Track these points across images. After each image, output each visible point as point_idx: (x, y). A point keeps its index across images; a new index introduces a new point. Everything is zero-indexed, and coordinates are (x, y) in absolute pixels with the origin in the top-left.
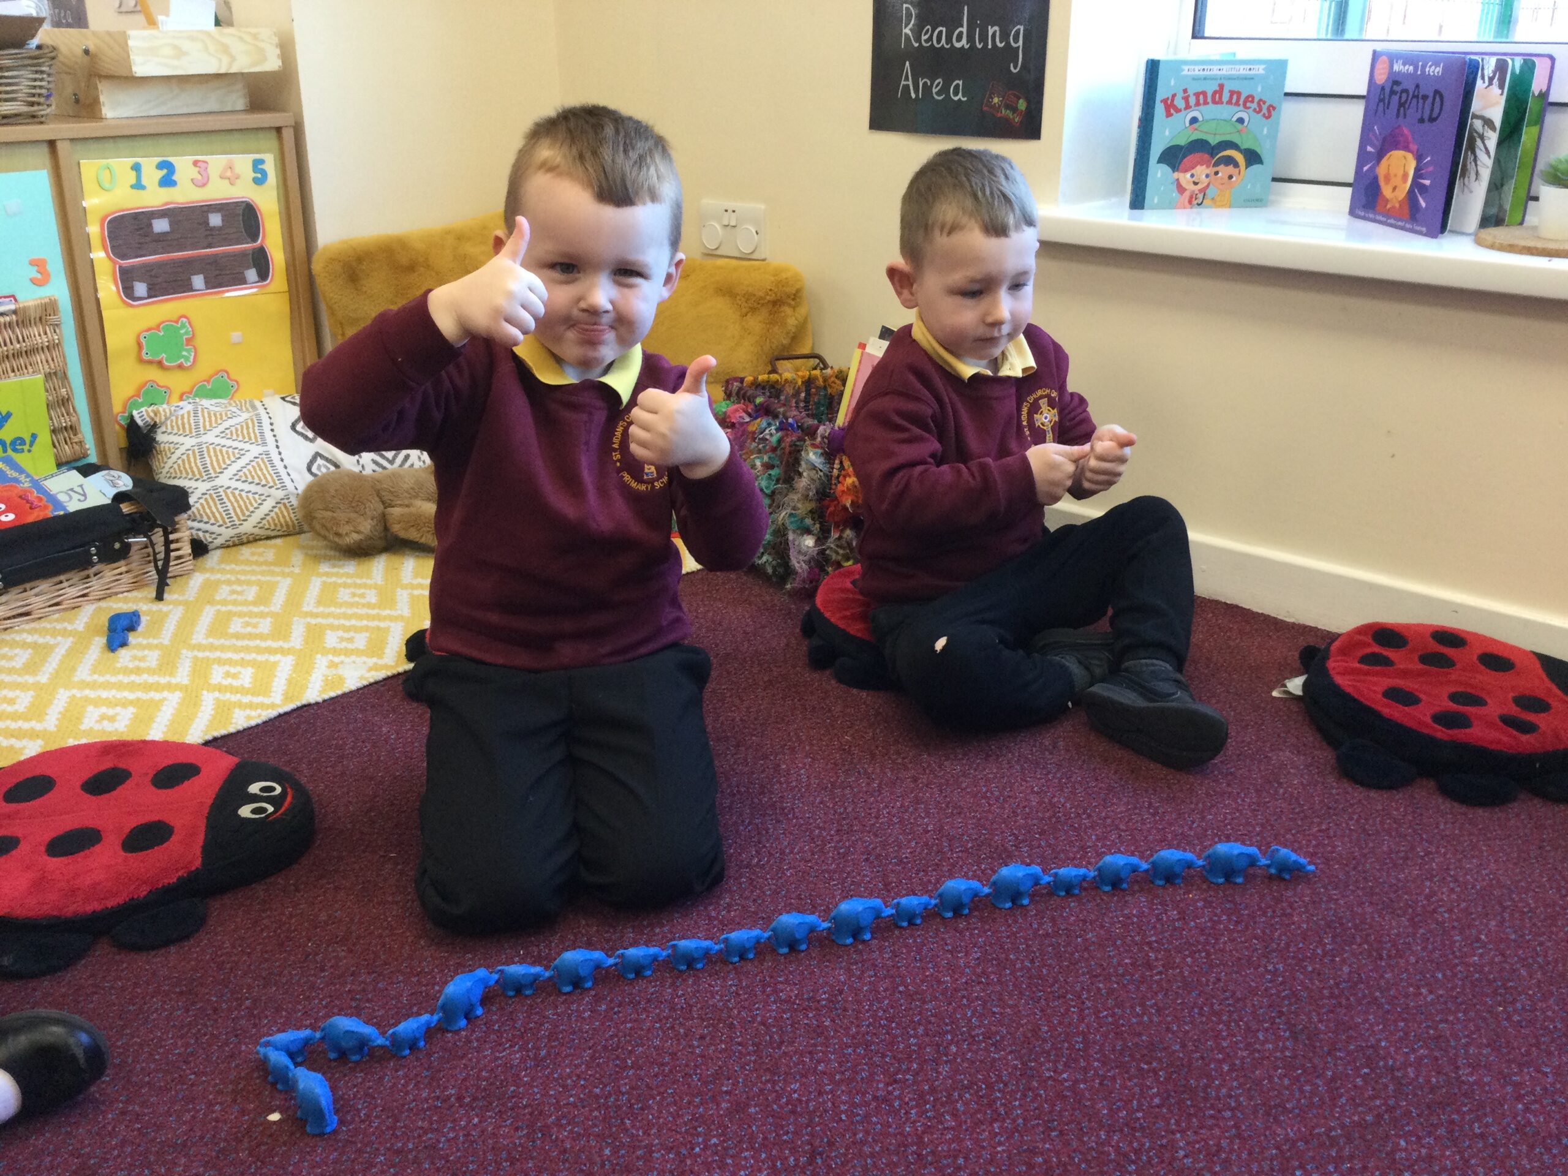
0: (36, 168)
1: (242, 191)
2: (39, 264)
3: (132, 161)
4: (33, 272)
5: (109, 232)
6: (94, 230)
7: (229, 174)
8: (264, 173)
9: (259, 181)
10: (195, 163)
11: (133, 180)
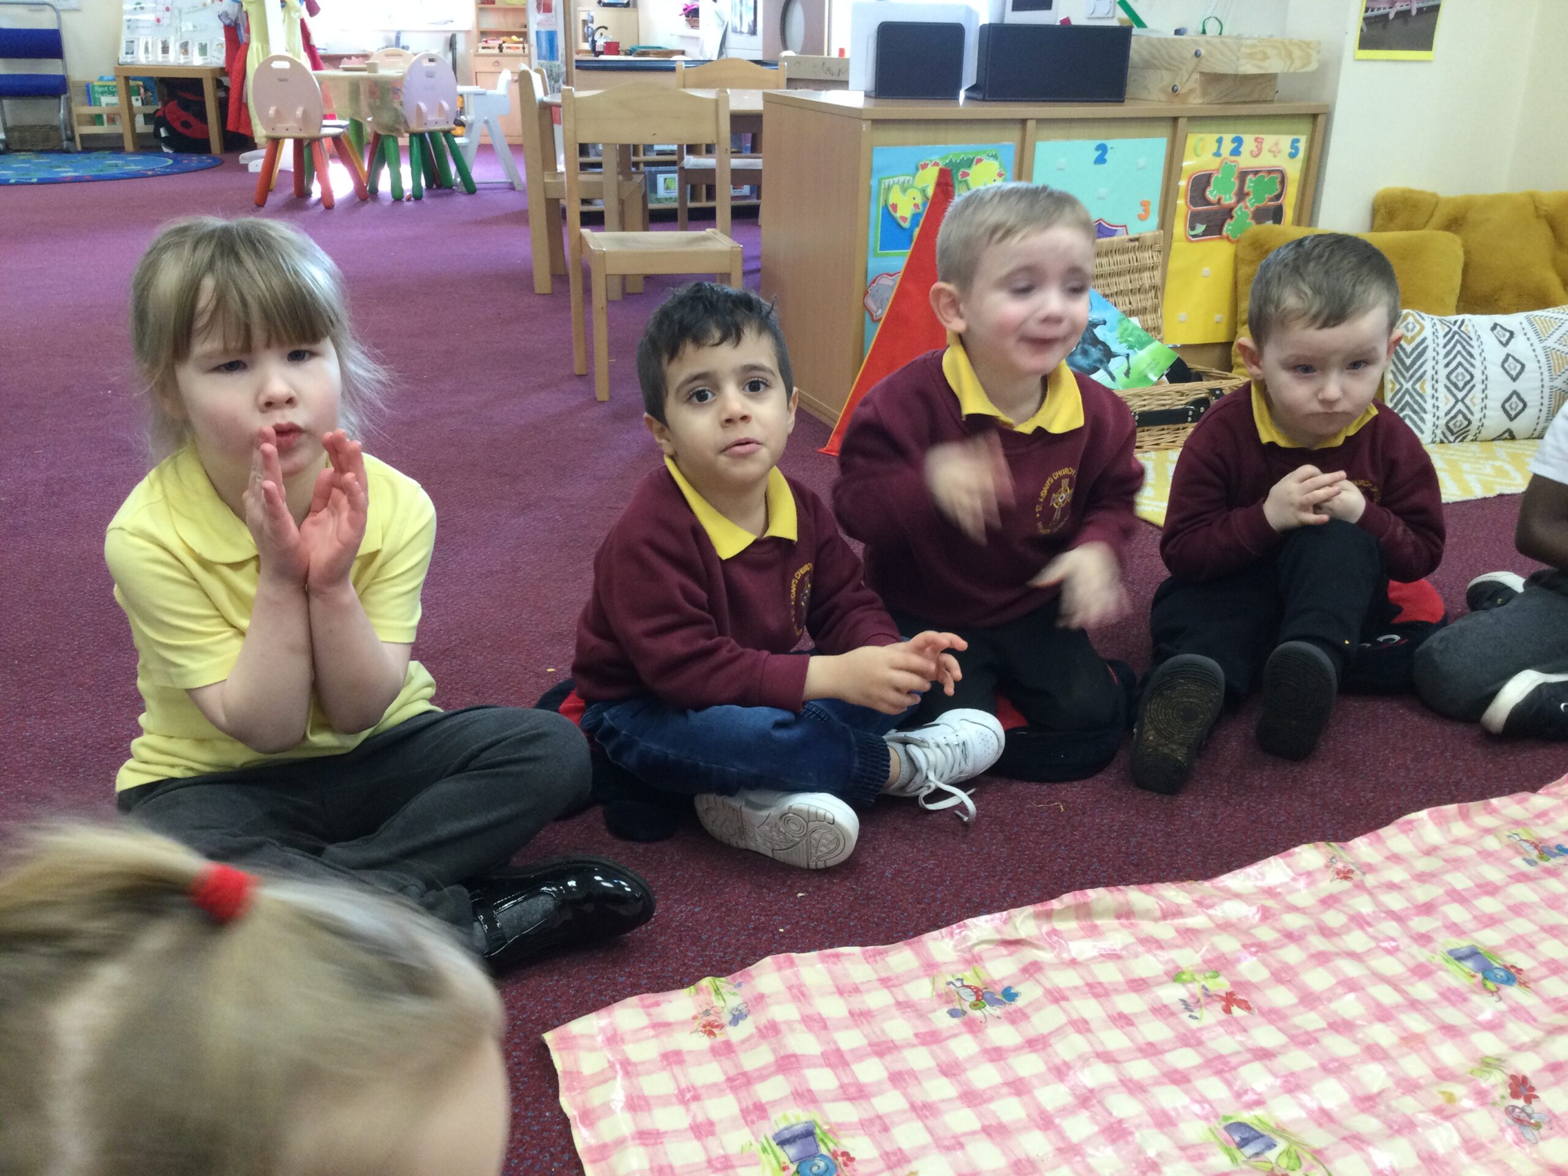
0: (1162, 136)
1: (1281, 162)
2: (1145, 205)
3: (1217, 136)
4: (1140, 211)
5: (1192, 186)
6: (1183, 183)
7: (1274, 149)
8: (1297, 149)
9: (1292, 156)
10: (1256, 140)
11: (1215, 150)
